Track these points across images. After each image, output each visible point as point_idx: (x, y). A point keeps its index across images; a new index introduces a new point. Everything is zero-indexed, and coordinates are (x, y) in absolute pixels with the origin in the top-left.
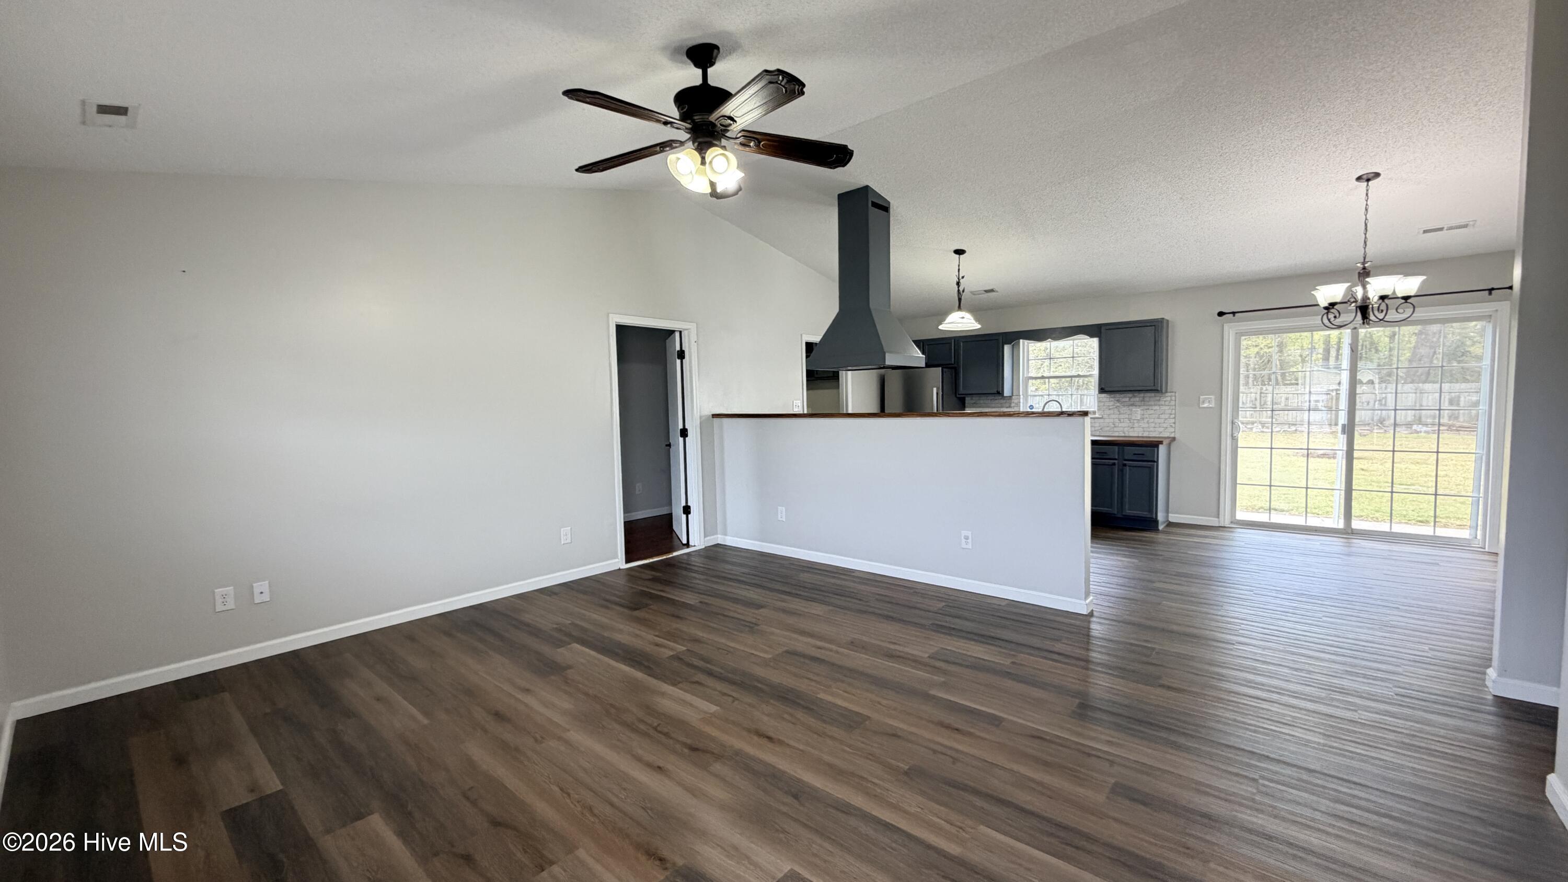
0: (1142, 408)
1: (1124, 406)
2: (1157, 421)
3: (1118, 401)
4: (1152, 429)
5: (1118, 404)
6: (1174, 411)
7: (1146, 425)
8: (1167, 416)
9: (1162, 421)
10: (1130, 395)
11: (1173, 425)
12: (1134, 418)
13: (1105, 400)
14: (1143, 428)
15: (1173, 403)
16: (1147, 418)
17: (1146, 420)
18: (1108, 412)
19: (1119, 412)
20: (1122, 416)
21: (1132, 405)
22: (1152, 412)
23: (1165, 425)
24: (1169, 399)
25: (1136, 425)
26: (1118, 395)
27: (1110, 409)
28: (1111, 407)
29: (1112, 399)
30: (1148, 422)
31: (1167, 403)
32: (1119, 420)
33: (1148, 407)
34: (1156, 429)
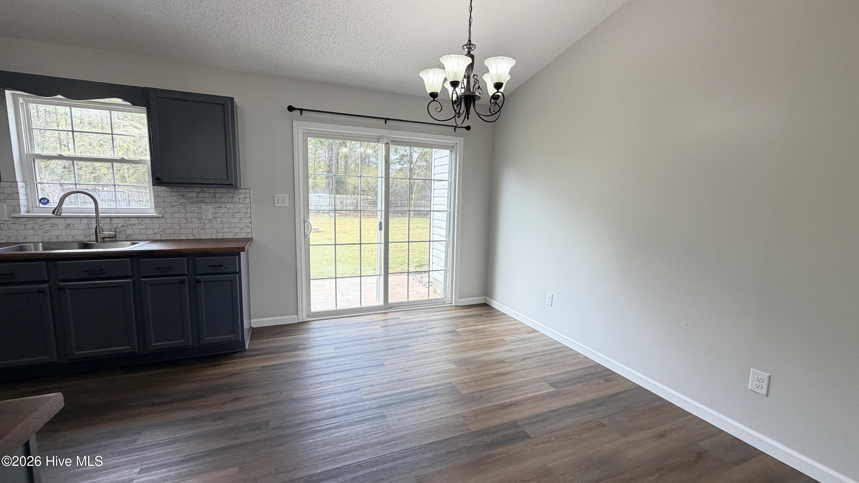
0: (214, 205)
1: (192, 203)
2: (231, 220)
3: (183, 196)
4: (226, 230)
5: (183, 201)
6: (249, 209)
7: (221, 226)
8: (243, 215)
9: (238, 220)
10: (198, 190)
11: (250, 225)
12: (204, 218)
13: (165, 194)
14: (217, 229)
15: (248, 200)
16: (219, 217)
17: (219, 220)
18: (169, 210)
19: (186, 210)
20: (188, 215)
21: (202, 202)
22: (226, 210)
23: (241, 225)
24: (243, 196)
25: (208, 226)
26: (182, 189)
27: (172, 206)
28: (173, 204)
29: (173, 194)
30: (222, 223)
31: (241, 200)
32: (186, 220)
33: (220, 205)
34: (231, 230)
